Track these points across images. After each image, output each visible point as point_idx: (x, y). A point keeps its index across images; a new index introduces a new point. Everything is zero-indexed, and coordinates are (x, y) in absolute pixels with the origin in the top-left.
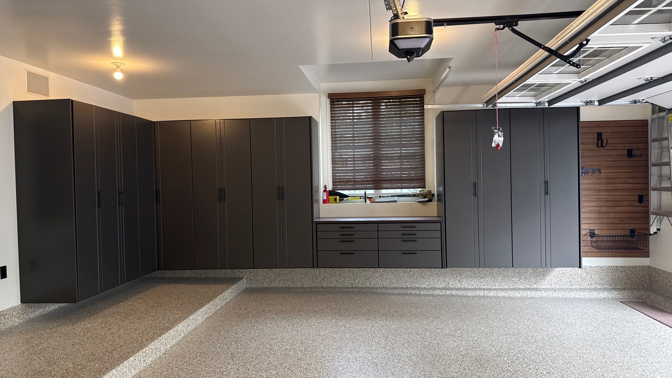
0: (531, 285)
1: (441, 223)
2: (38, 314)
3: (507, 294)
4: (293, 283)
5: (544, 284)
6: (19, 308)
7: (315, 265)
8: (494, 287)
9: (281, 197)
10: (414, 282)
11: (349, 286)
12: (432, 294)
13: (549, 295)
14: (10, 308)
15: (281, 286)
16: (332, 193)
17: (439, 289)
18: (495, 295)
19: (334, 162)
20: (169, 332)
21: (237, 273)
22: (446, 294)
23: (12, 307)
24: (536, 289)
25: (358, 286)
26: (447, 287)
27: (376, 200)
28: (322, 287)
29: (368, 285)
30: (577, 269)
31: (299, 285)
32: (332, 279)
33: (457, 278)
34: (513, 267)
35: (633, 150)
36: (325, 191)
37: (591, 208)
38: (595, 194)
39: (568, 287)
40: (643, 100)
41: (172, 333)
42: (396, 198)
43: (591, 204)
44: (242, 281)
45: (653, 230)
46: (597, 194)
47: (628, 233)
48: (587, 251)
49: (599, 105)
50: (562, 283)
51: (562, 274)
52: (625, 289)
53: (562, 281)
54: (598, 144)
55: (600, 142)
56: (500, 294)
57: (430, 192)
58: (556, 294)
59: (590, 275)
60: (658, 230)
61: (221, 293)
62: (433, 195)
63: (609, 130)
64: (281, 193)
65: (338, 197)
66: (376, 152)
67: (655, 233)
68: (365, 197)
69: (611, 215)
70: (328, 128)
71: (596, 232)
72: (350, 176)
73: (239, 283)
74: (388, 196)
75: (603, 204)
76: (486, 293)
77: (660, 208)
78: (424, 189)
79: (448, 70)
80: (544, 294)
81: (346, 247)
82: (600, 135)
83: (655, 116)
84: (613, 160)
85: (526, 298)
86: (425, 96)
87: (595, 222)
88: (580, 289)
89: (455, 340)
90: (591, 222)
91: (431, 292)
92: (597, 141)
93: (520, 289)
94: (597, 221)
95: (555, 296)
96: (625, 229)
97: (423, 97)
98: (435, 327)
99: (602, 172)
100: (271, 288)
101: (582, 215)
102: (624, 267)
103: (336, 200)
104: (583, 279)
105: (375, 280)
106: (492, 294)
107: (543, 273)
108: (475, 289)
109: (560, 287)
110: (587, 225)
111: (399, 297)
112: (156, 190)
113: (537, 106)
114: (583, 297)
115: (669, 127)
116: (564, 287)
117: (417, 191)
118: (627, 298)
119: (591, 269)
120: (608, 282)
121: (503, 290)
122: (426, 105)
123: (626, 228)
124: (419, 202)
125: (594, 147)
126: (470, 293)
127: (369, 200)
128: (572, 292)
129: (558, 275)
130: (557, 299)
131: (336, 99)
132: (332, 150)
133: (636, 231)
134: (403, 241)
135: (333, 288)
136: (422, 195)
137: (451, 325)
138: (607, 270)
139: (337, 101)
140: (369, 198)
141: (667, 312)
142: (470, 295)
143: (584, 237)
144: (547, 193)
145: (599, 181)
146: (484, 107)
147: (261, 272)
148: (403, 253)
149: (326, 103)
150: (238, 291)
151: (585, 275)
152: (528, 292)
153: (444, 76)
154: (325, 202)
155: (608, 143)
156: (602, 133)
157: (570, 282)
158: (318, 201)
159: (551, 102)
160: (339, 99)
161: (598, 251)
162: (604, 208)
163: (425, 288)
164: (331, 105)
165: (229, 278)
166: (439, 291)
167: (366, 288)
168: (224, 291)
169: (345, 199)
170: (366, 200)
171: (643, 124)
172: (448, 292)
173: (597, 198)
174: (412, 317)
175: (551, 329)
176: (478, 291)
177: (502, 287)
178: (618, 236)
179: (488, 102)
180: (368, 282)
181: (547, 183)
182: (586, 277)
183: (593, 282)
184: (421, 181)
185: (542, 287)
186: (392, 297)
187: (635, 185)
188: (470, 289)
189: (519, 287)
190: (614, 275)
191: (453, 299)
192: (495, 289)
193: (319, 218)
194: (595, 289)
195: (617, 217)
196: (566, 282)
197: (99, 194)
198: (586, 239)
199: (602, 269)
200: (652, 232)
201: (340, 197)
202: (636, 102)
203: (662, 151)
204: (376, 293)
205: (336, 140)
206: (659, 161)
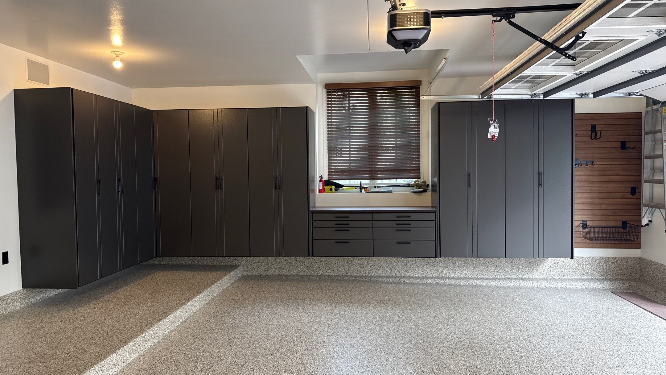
0: (524, 275)
1: (435, 213)
2: (38, 299)
3: (499, 283)
4: (288, 271)
5: (536, 274)
6: (20, 293)
7: (311, 253)
8: (486, 277)
9: (277, 186)
10: (408, 271)
11: (344, 274)
12: (425, 282)
13: (541, 285)
14: (11, 293)
15: (277, 273)
16: (327, 183)
17: (433, 278)
18: (488, 284)
19: (330, 152)
20: (168, 317)
21: (234, 260)
22: (439, 283)
23: (14, 292)
24: (529, 279)
25: (353, 274)
26: (441, 276)
27: (371, 191)
28: (318, 276)
29: (363, 273)
30: (569, 259)
31: (294, 273)
32: (327, 268)
33: (450, 268)
34: (505, 257)
35: (626, 142)
36: (321, 181)
37: (583, 200)
38: (587, 186)
39: (560, 277)
40: (638, 92)
41: (171, 319)
42: (391, 189)
43: (584, 196)
44: (238, 269)
45: (645, 221)
46: (590, 185)
47: (620, 224)
48: (578, 242)
49: (594, 97)
50: (554, 273)
51: (554, 264)
52: (616, 280)
53: (554, 271)
54: (591, 136)
55: (594, 135)
56: (493, 283)
57: (425, 182)
58: (548, 284)
59: (582, 266)
60: (650, 221)
61: (219, 280)
62: (428, 186)
63: (603, 122)
64: (277, 183)
65: (334, 187)
66: (372, 142)
67: (647, 225)
68: (361, 187)
69: (604, 207)
70: (324, 119)
71: (589, 223)
72: (345, 166)
73: (236, 270)
74: (383, 187)
75: (596, 195)
76: (479, 282)
77: (652, 200)
78: (419, 180)
79: (444, 61)
80: (536, 284)
81: (343, 236)
82: (594, 127)
83: (649, 109)
84: (606, 152)
85: (518, 288)
86: (420, 87)
87: (588, 213)
88: (572, 280)
89: (448, 328)
90: (583, 213)
91: (424, 281)
92: (590, 133)
93: (512, 278)
94: (590, 213)
95: (547, 286)
96: (616, 220)
97: (419, 88)
98: (429, 315)
99: (596, 164)
100: (267, 275)
101: (575, 207)
102: (616, 258)
103: (331, 189)
104: (575, 269)
105: (370, 269)
106: (485, 283)
107: (535, 263)
108: (468, 279)
109: (552, 277)
110: (580, 216)
111: (393, 286)
112: (155, 179)
113: (532, 98)
114: (575, 287)
115: (662, 120)
116: (556, 277)
117: (412, 181)
118: (618, 288)
119: (583, 260)
120: (599, 273)
121: (496, 279)
122: (422, 96)
123: (619, 220)
124: (414, 192)
125: (588, 139)
126: (463, 283)
127: (364, 190)
128: (563, 283)
129: (550, 265)
130: (548, 289)
131: (332, 89)
132: (328, 140)
133: (627, 222)
134: (398, 231)
135: (328, 276)
136: (417, 185)
137: (444, 313)
138: (599, 261)
139: (333, 92)
140: (365, 188)
141: (657, 303)
142: (463, 284)
143: (576, 228)
144: (540, 184)
145: (593, 173)
146: (480, 98)
147: (258, 260)
148: (398, 243)
149: (322, 94)
150: (235, 278)
151: (577, 265)
152: (520, 282)
153: (440, 67)
154: (320, 191)
155: (602, 135)
156: (595, 125)
157: (562, 272)
158: (313, 191)
159: (546, 94)
160: (335, 89)
161: (590, 242)
162: (596, 200)
163: (418, 277)
164: (327, 95)
165: (226, 265)
166: (433, 280)
167: (361, 276)
168: (221, 278)
169: (340, 189)
170: (361, 189)
171: (637, 116)
172: (442, 281)
173: (590, 190)
174: (406, 305)
175: (543, 318)
176: (471, 281)
177: (494, 277)
178: (609, 228)
179: (483, 94)
180: (362, 271)
181: (541, 174)
182: (577, 267)
183: (584, 273)
184: (416, 172)
185: (534, 277)
186: (386, 285)
187: (627, 177)
188: (463, 279)
189: (512, 277)
190: (606, 266)
191: (446, 288)
192: (487, 279)
193: (315, 207)
194: (587, 280)
195: (610, 208)
196: (558, 272)
197: (98, 181)
198: (578, 230)
199: (594, 260)
200: (644, 224)
201: (335, 187)
202: (631, 95)
203: (656, 143)
204: (370, 281)
205: (332, 131)
206: (652, 154)
